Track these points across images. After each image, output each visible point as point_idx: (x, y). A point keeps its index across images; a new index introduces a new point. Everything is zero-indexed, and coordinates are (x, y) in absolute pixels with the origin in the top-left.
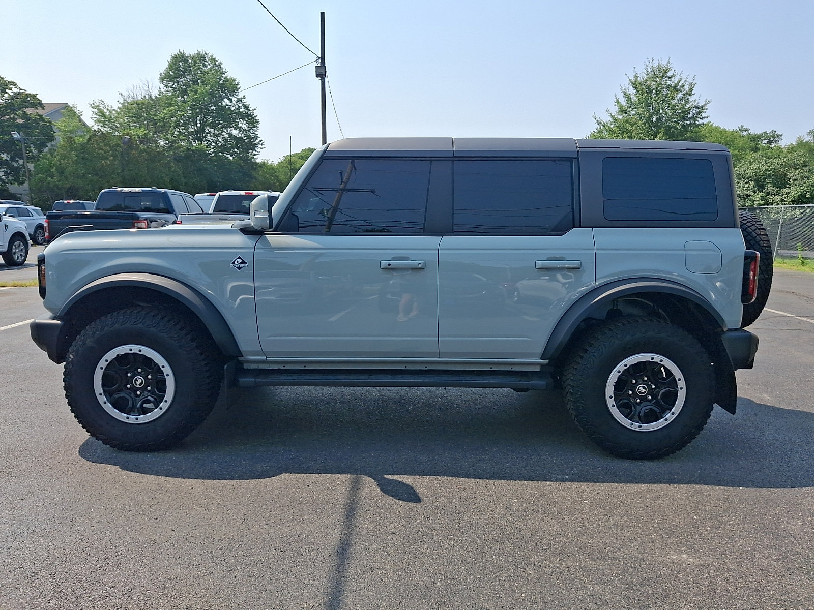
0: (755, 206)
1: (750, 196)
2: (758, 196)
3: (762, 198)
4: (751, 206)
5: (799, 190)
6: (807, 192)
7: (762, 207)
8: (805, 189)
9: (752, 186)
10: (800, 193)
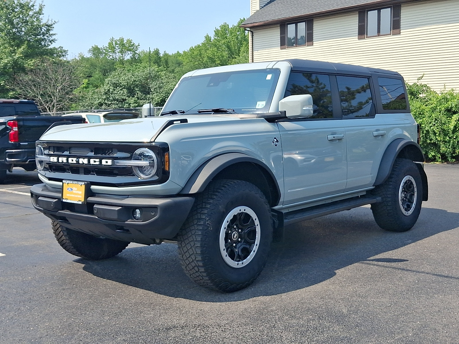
0: (131, 108)
1: (126, 100)
2: (132, 100)
3: (135, 102)
4: (128, 108)
5: (161, 96)
6: (166, 97)
7: (137, 108)
8: (164, 95)
9: (125, 92)
10: (161, 98)
